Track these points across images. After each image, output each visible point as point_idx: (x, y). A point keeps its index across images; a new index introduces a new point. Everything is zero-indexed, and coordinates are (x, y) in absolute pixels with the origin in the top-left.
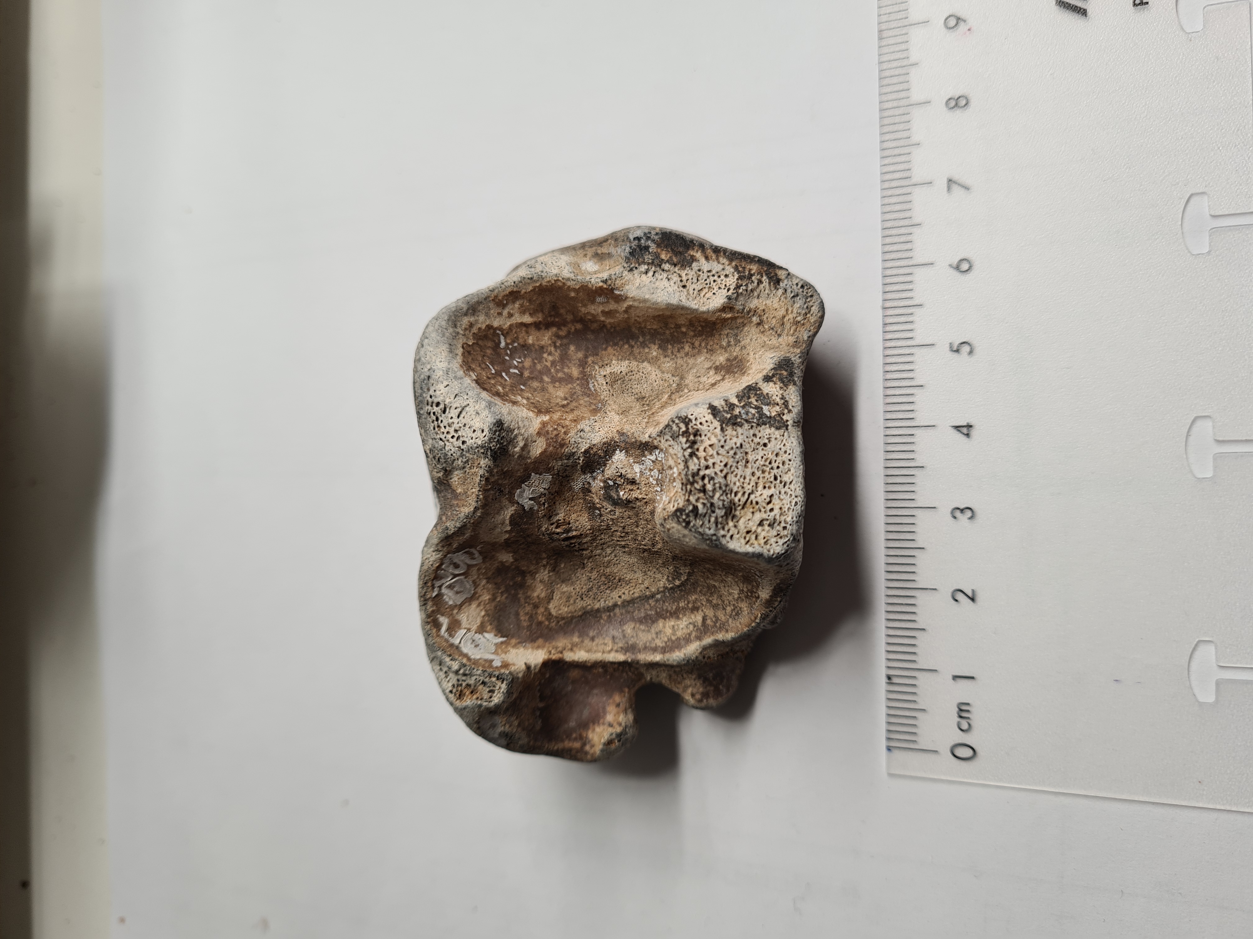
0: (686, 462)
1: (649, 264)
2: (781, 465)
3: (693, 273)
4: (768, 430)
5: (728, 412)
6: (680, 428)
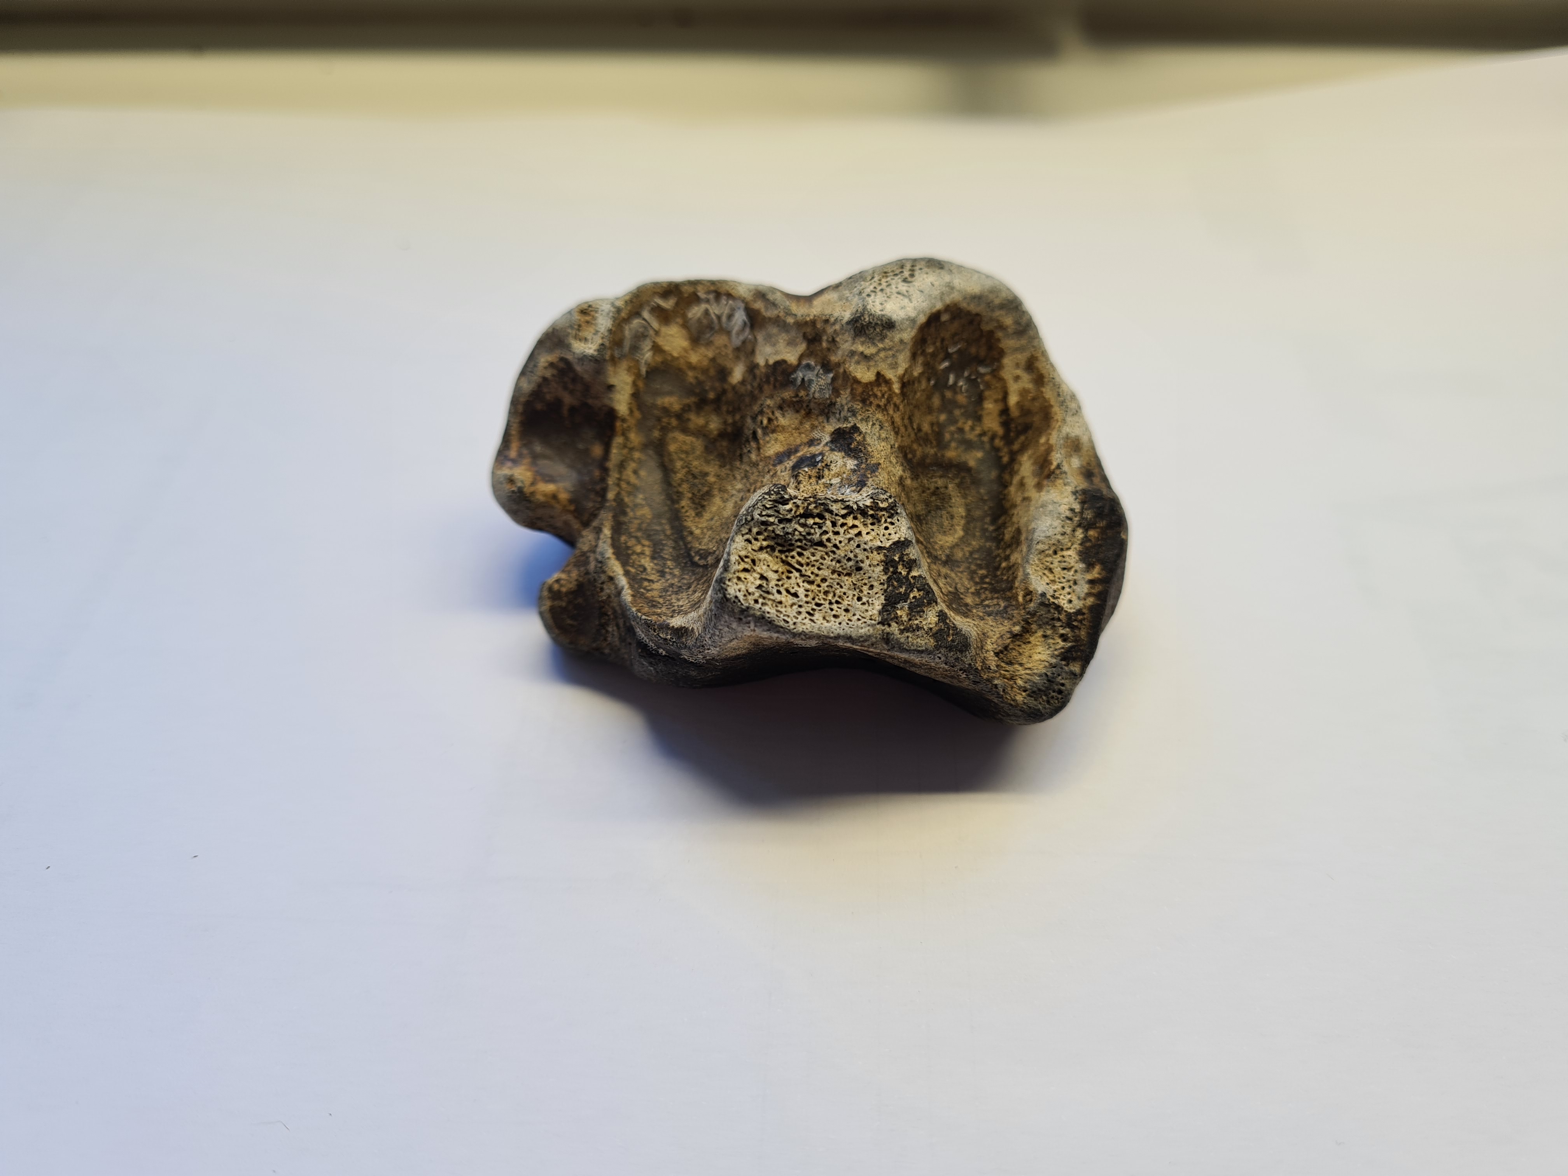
0: (842, 501)
1: (1082, 514)
3: (1073, 564)
4: (878, 603)
5: (901, 558)
6: (883, 501)
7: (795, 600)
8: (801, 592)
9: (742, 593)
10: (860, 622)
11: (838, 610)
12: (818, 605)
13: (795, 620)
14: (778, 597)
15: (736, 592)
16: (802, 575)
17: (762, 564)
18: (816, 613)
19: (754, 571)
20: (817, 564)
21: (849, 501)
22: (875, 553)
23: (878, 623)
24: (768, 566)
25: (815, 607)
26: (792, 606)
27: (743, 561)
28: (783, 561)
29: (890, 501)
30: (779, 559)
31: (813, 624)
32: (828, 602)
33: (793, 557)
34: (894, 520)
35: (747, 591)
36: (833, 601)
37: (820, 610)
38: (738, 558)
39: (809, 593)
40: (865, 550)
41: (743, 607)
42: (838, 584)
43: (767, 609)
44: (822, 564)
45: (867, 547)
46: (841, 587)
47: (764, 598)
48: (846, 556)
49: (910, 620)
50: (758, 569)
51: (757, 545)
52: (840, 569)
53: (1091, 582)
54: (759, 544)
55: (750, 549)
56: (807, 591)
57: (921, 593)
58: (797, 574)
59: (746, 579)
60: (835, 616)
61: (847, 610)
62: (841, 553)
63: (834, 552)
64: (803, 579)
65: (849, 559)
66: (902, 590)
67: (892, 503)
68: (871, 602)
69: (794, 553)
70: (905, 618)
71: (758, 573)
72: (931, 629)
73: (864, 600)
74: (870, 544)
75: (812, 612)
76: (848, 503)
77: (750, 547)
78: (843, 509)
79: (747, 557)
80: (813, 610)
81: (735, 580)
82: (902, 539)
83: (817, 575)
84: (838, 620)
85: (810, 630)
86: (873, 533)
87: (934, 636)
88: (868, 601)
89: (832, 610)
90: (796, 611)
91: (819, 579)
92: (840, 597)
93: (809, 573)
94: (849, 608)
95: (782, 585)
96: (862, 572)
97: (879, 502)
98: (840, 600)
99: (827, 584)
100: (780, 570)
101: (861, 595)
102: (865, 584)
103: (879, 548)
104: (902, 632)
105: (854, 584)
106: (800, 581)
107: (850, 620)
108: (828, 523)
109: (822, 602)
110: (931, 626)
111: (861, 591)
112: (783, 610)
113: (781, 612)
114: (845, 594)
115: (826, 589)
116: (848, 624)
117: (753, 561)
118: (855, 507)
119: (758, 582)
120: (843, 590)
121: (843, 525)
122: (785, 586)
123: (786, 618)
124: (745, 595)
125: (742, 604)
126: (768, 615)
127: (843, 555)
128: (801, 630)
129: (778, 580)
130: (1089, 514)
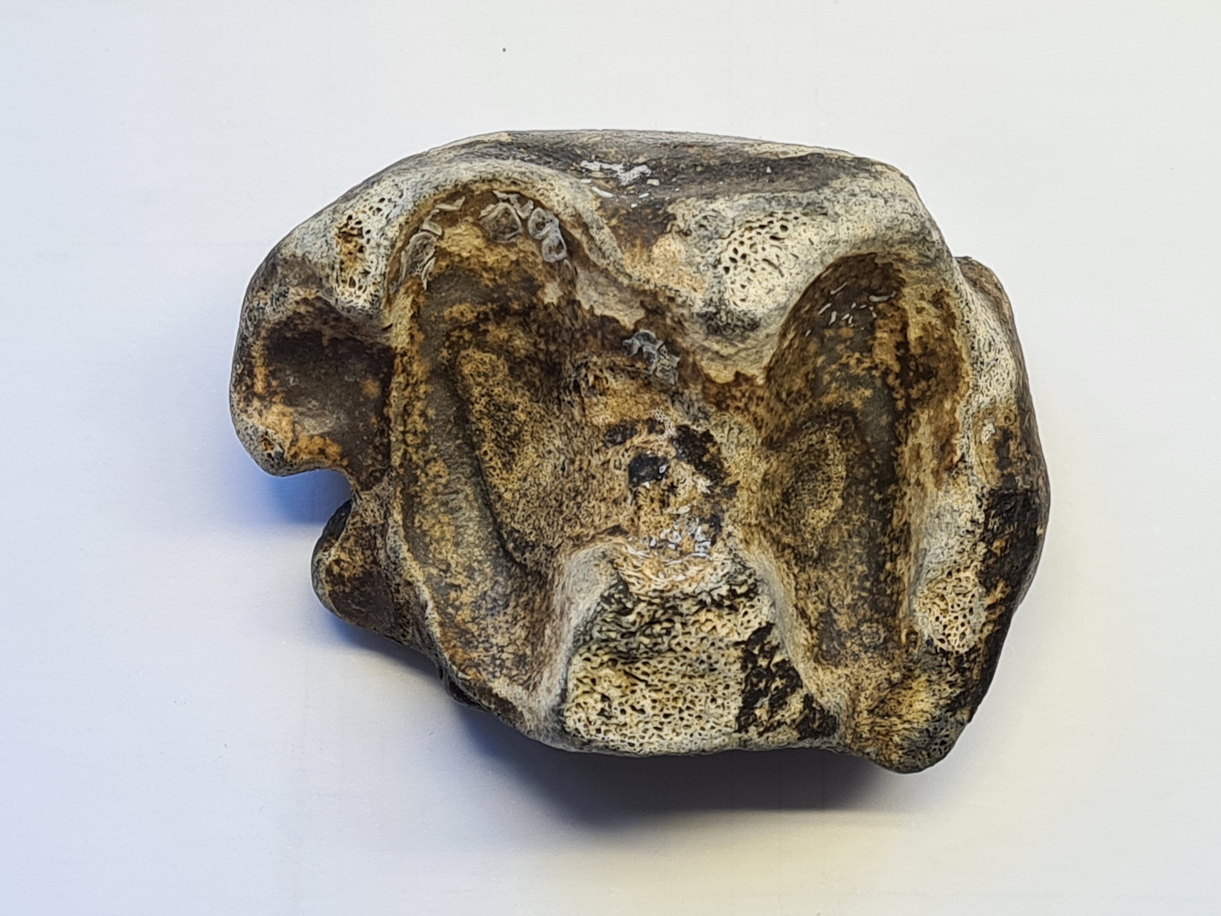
0: (693, 596)
1: (986, 523)
2: (685, 722)
3: (970, 588)
4: (735, 705)
5: (761, 650)
6: (740, 585)
7: (642, 717)
8: (647, 704)
9: (582, 723)
10: (715, 730)
11: (690, 718)
12: (666, 716)
13: (641, 741)
14: (622, 719)
15: (575, 723)
16: (648, 685)
17: (602, 680)
18: (664, 726)
19: (594, 691)
20: (666, 671)
21: (700, 593)
22: (732, 649)
23: (735, 732)
24: (610, 682)
25: (663, 720)
26: (637, 725)
27: (581, 682)
28: (626, 673)
29: (750, 581)
30: (622, 673)
31: (661, 741)
32: (677, 710)
33: (638, 669)
34: (755, 602)
35: (588, 718)
36: (684, 708)
37: (670, 722)
38: (575, 682)
39: (657, 705)
40: (720, 648)
41: (585, 740)
42: (689, 688)
43: (610, 736)
44: (671, 670)
45: (722, 645)
46: (693, 690)
47: (607, 725)
48: (698, 659)
49: (771, 717)
50: (598, 688)
51: (597, 661)
52: (692, 673)
53: (990, 607)
54: (599, 661)
55: (589, 668)
56: (654, 701)
57: (784, 681)
58: (642, 685)
59: (585, 703)
60: (687, 726)
61: (699, 717)
62: (692, 655)
63: (685, 657)
64: (649, 689)
65: (702, 662)
66: (762, 685)
67: (752, 584)
68: (726, 705)
69: (639, 664)
70: (765, 717)
71: (599, 693)
72: (794, 721)
73: (719, 702)
74: (726, 640)
75: (660, 726)
76: (700, 597)
77: (589, 665)
78: (694, 605)
79: (585, 677)
80: (662, 723)
81: (574, 709)
82: (764, 624)
83: (665, 682)
84: (689, 731)
85: (658, 749)
86: (730, 625)
87: (797, 728)
88: (723, 705)
89: (682, 719)
90: (642, 729)
91: (667, 685)
92: (692, 702)
93: (656, 682)
94: (702, 715)
95: (626, 702)
96: (716, 672)
97: (737, 588)
98: (691, 706)
99: (676, 689)
100: (624, 684)
101: (715, 696)
102: (720, 684)
103: (737, 644)
104: (760, 734)
105: (707, 686)
106: (646, 693)
107: (703, 729)
108: (678, 626)
109: (671, 711)
110: (794, 717)
111: (715, 692)
112: (628, 732)
113: (625, 735)
114: (696, 697)
115: (676, 695)
116: (700, 734)
117: (593, 681)
118: (708, 600)
119: (600, 706)
120: (695, 694)
121: (695, 622)
122: (630, 702)
123: (631, 741)
124: (585, 726)
125: (582, 737)
126: (612, 744)
127: (694, 658)
128: (648, 750)
129: (622, 697)
130: (994, 524)
